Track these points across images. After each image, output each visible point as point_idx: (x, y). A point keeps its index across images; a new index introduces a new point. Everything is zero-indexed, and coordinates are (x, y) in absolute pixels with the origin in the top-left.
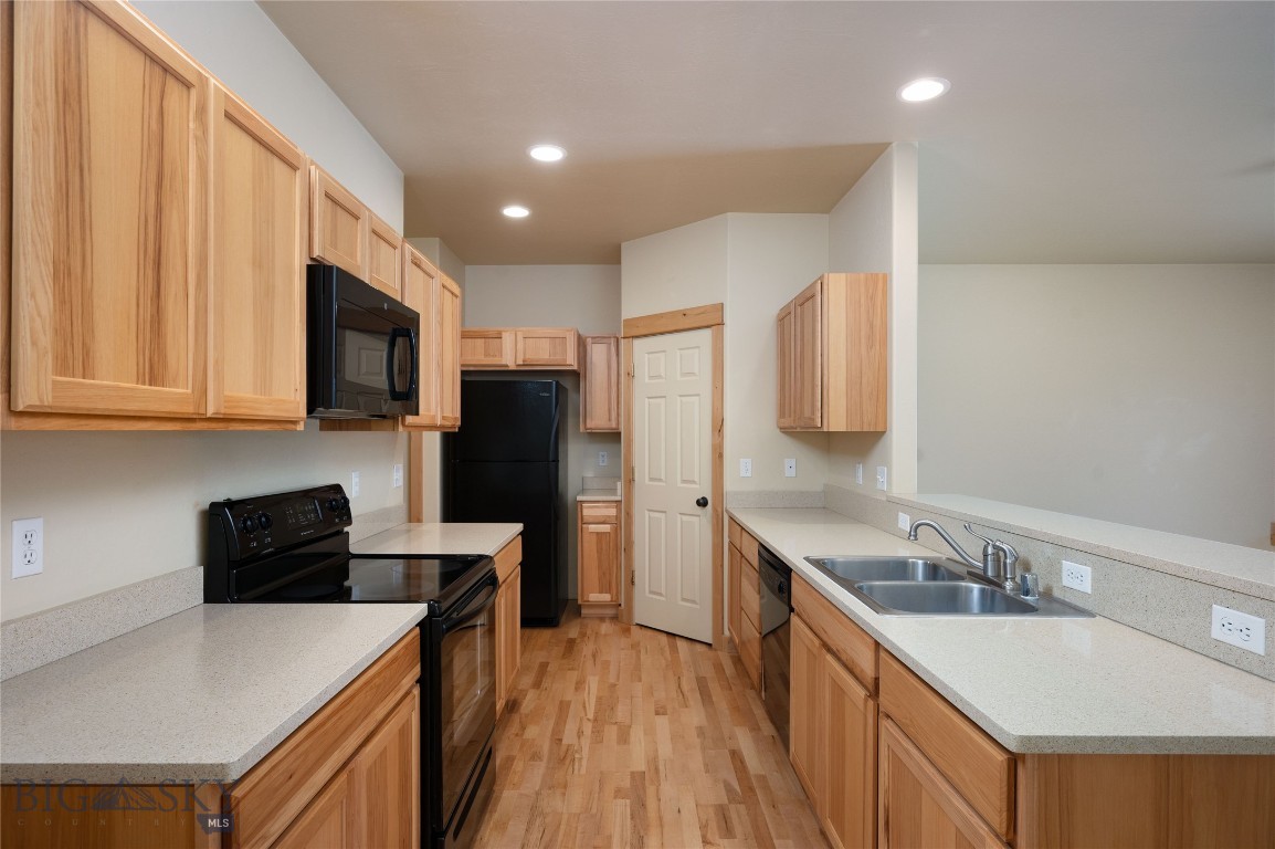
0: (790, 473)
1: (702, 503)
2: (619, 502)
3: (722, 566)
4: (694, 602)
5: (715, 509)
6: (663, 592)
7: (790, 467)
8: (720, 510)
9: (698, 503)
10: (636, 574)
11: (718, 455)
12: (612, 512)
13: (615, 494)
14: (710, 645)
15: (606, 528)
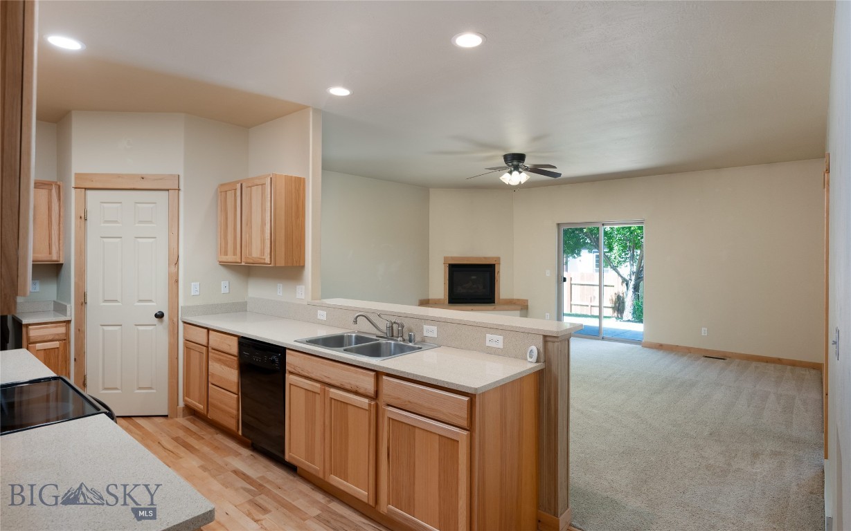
0: (224, 290)
1: (160, 316)
2: (69, 322)
3: (177, 358)
4: (151, 388)
5: (171, 319)
6: (119, 387)
7: (224, 287)
8: (175, 320)
9: (156, 316)
10: (88, 378)
11: (174, 281)
12: (61, 330)
13: (65, 315)
14: (167, 416)
15: (56, 344)
